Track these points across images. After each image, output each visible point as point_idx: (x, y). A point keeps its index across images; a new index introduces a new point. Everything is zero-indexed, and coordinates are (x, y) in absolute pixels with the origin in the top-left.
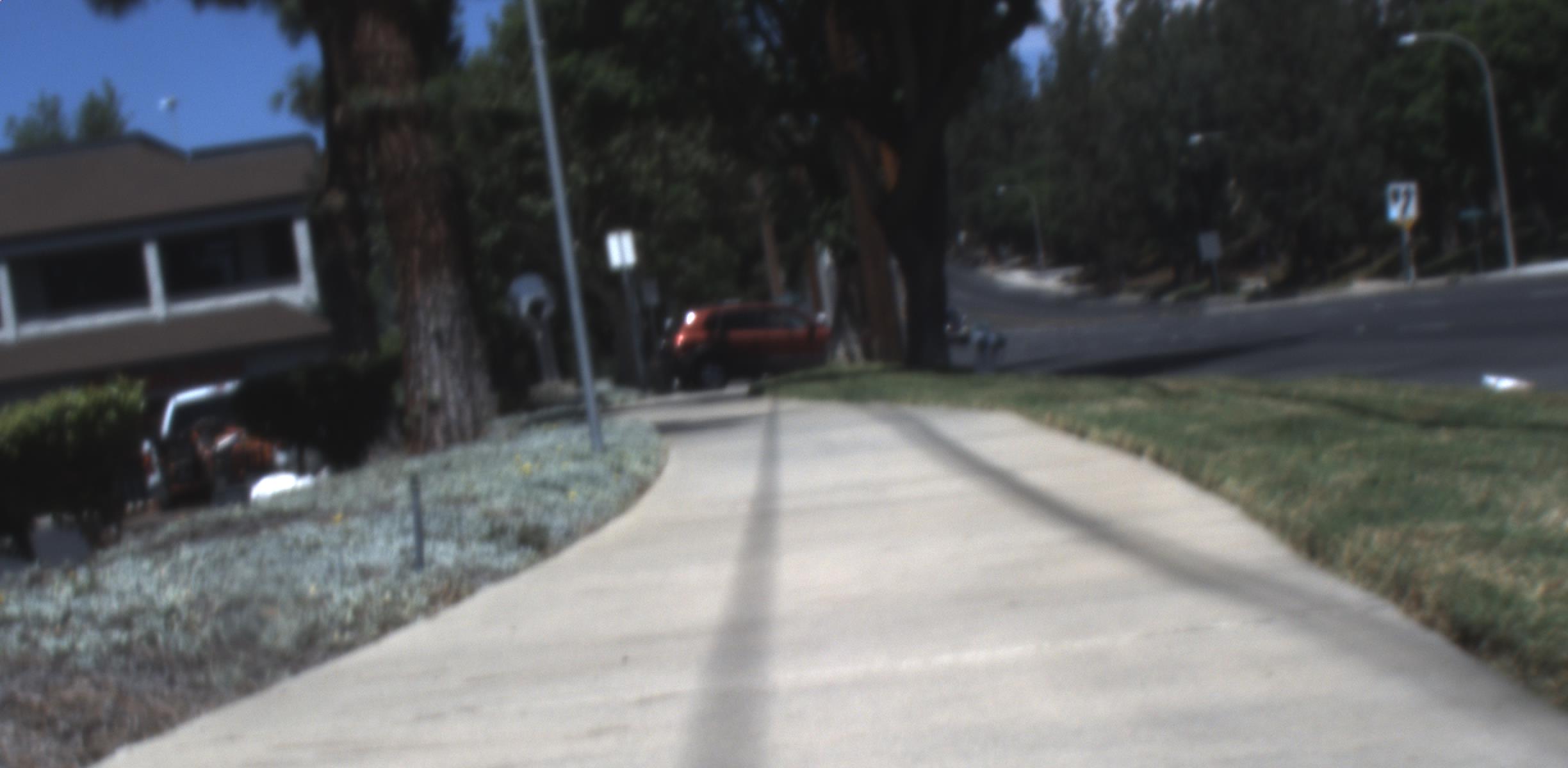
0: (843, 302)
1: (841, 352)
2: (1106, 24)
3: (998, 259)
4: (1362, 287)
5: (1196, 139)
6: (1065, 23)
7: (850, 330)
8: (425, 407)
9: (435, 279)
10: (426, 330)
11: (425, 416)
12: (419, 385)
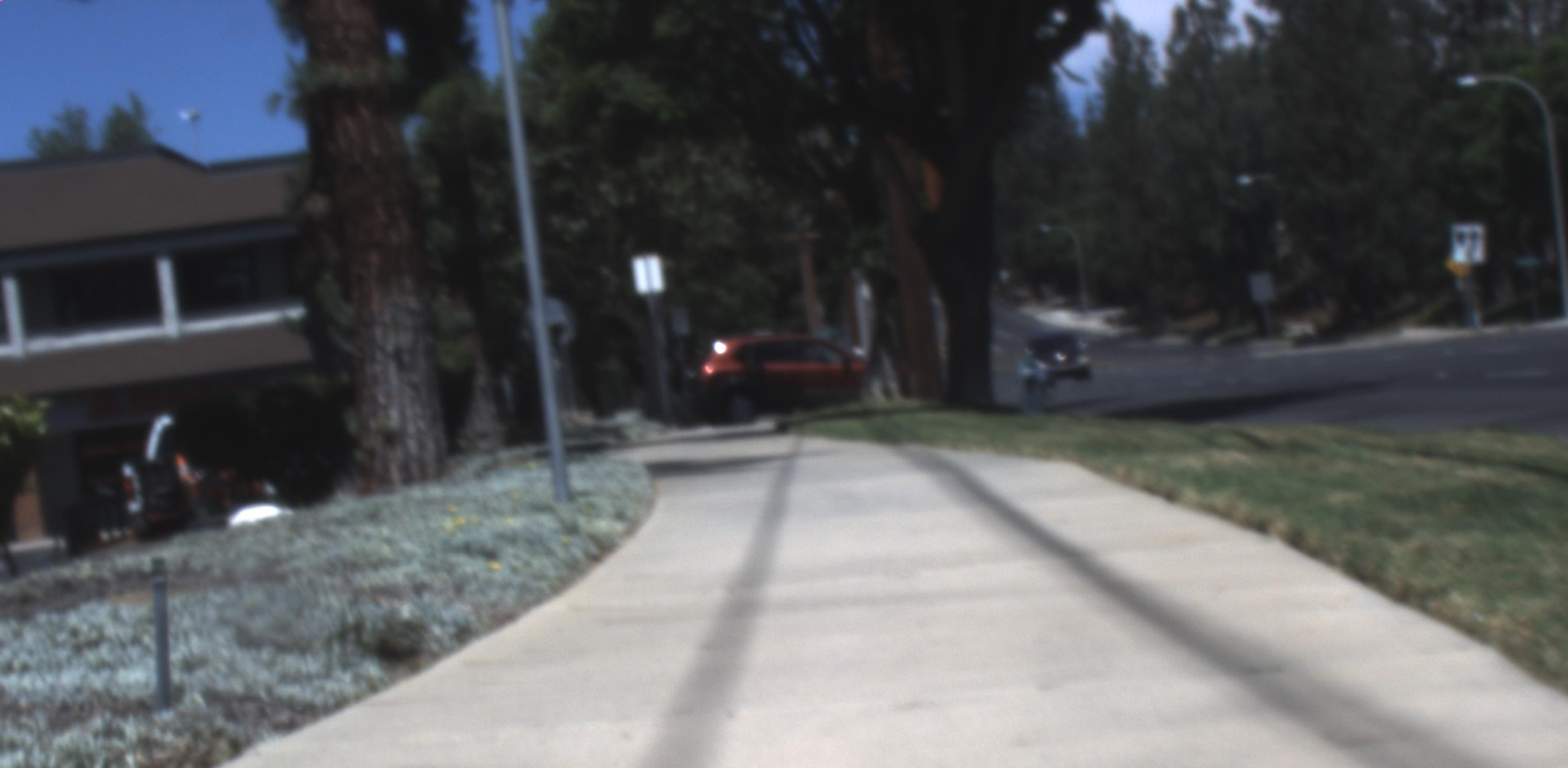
0: (881, 336)
1: (876, 388)
2: (1155, 64)
3: (1040, 298)
4: (1414, 334)
5: (1245, 180)
6: (1113, 61)
7: (887, 364)
8: (380, 440)
9: (395, 290)
10: (383, 349)
11: (379, 449)
12: (374, 414)
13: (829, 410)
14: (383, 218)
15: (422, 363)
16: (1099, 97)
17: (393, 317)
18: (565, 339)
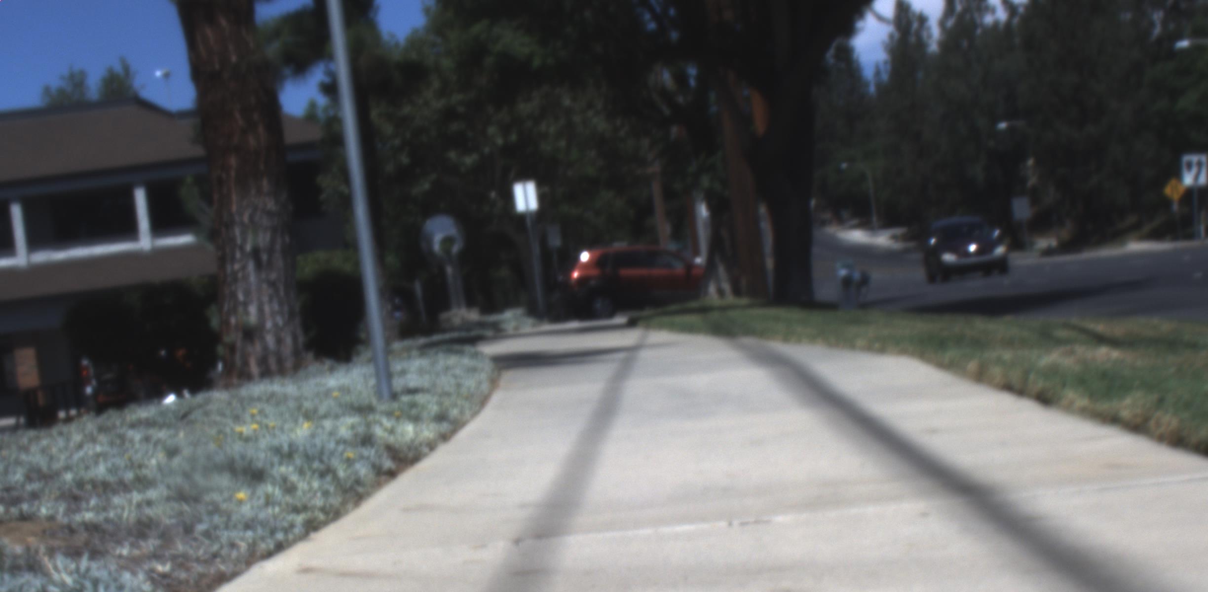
1: (712, 289)
2: (930, 36)
3: (840, 221)
4: (1135, 246)
5: (1003, 125)
6: (897, 35)
7: (721, 270)
8: (240, 335)
9: (253, 192)
10: (242, 248)
11: (239, 344)
12: (234, 310)
13: (673, 307)
14: (241, 122)
15: (279, 262)
16: (886, 63)
17: (251, 218)
18: (456, 249)
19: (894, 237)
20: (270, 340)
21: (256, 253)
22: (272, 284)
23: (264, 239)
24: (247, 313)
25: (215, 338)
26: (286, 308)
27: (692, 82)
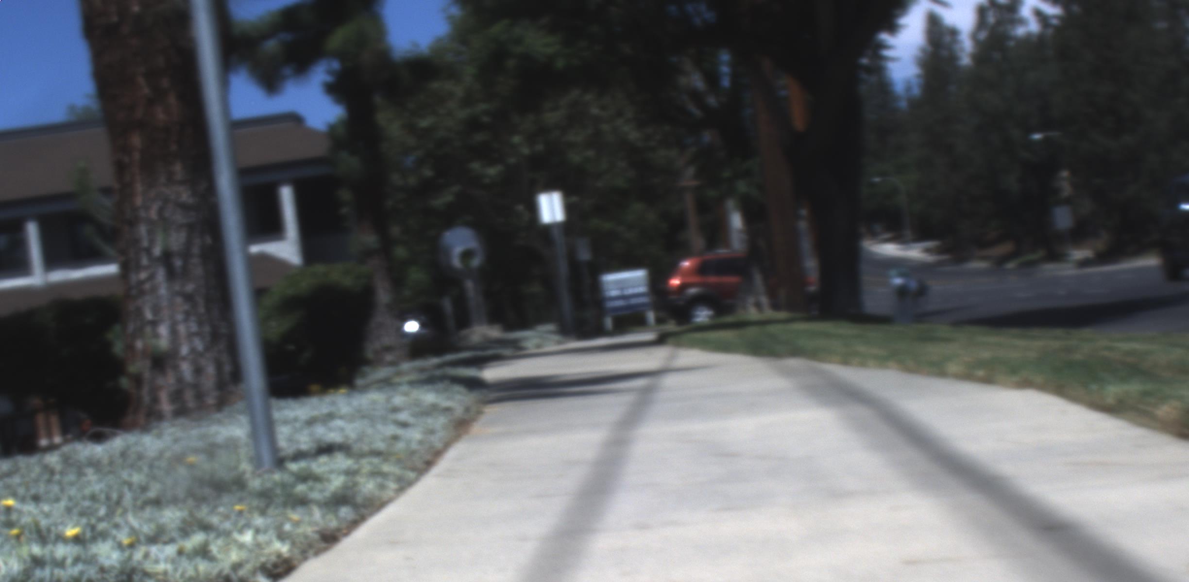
0: (753, 256)
5: (1037, 136)
6: (930, 49)
8: (148, 363)
9: (162, 179)
10: (148, 251)
11: (147, 375)
12: (139, 332)
14: (146, 91)
15: (198, 270)
16: (919, 76)
17: (161, 211)
18: (476, 262)
19: (927, 250)
20: (186, 368)
21: (167, 257)
22: (188, 298)
23: (177, 240)
24: (156, 336)
25: (117, 367)
26: (207, 329)
27: (726, 82)
